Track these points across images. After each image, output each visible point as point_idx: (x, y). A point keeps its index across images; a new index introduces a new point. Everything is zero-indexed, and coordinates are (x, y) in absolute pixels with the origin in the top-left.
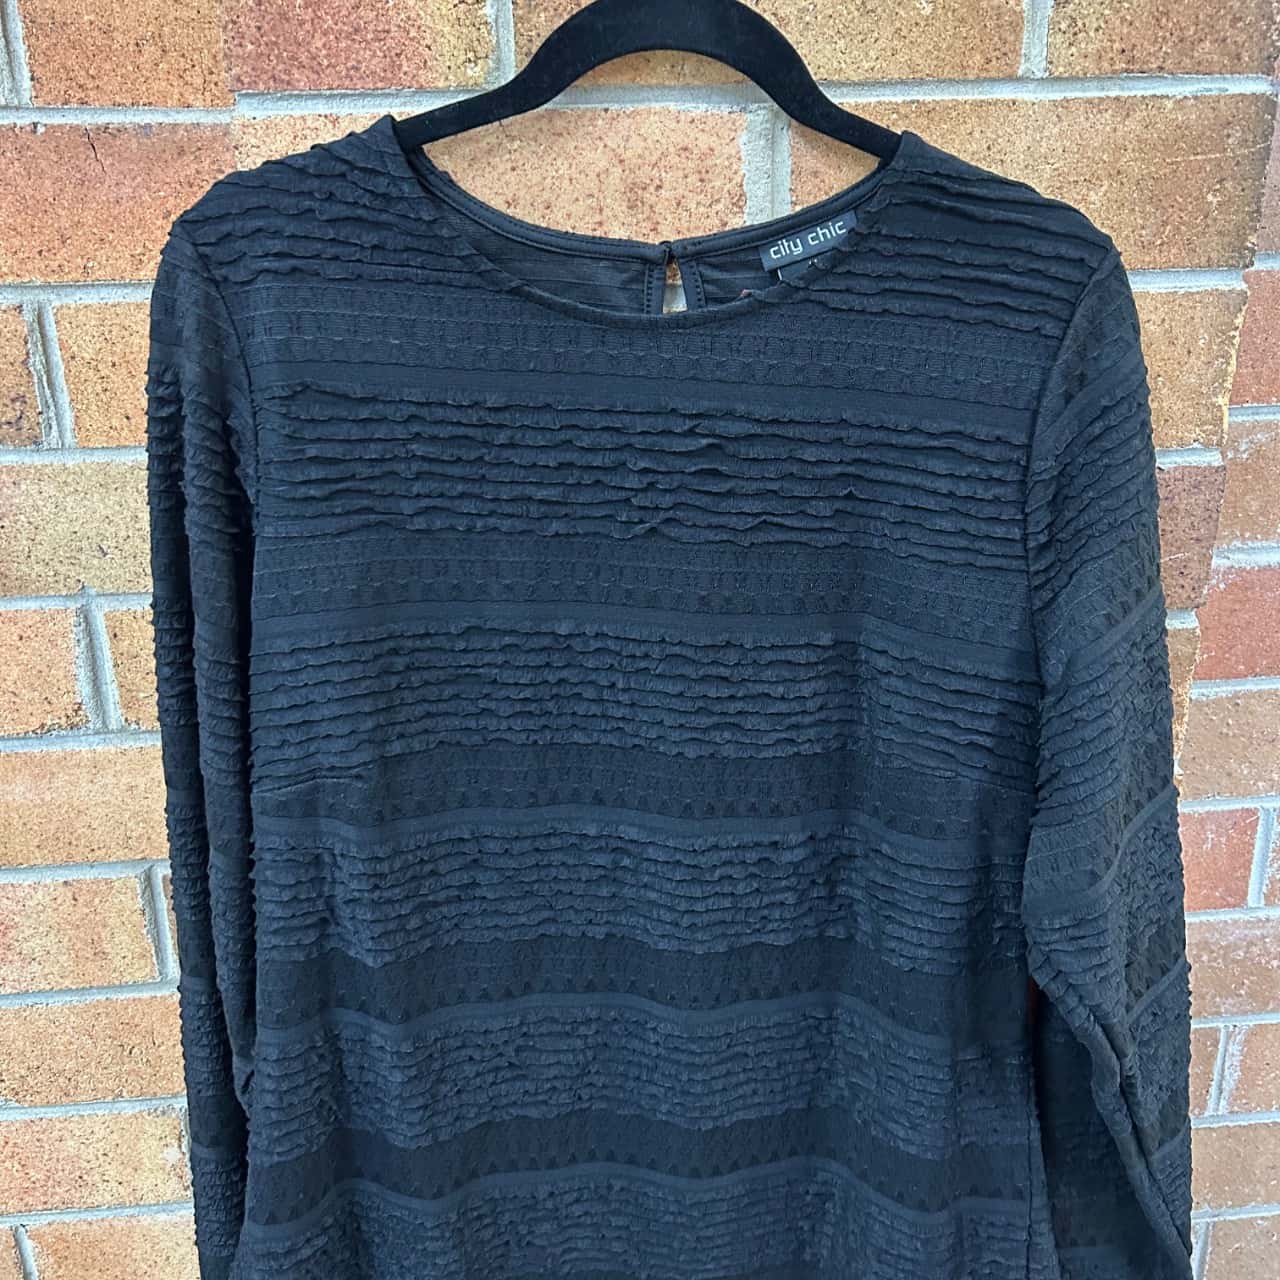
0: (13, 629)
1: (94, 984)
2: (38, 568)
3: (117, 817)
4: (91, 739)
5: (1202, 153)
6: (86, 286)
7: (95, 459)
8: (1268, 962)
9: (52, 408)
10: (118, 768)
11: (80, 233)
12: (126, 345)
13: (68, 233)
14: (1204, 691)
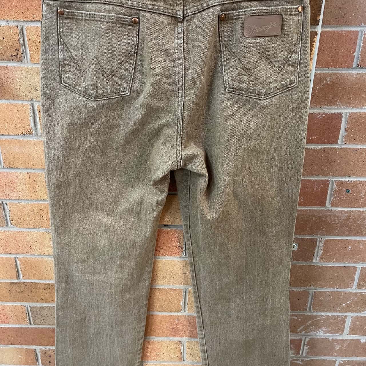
0: (15, 108)
1: (34, 199)
2: (21, 93)
3: (40, 157)
4: (34, 137)
6: (33, 22)
7: (35, 66)
8: (331, 222)
9: (25, 52)
10: (40, 145)
11: (32, 8)
13: (29, 8)
14: (315, 147)
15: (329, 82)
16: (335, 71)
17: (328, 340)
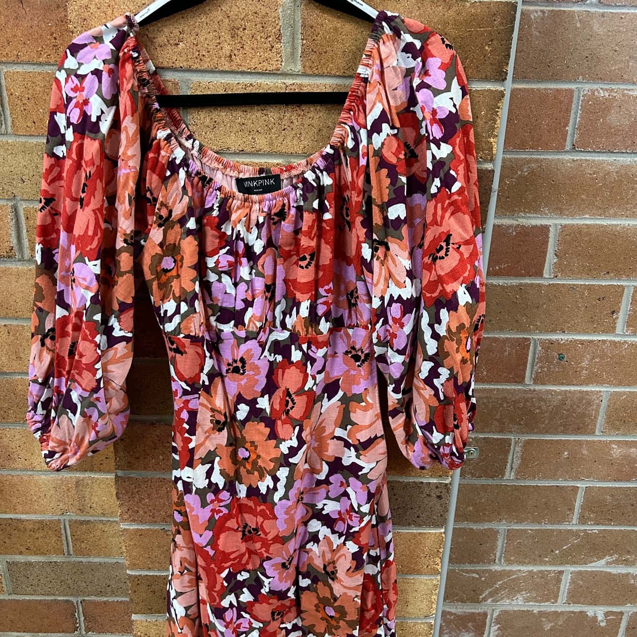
1: (16, 371)
4: (17, 263)
5: (483, 28)
6: (17, 63)
7: (20, 139)
8: (534, 410)
9: (3, 116)
11: (15, 40)
12: (34, 90)
13: (11, 40)
14: (506, 281)
15: (526, 174)
16: (536, 155)
17: (532, 613)
